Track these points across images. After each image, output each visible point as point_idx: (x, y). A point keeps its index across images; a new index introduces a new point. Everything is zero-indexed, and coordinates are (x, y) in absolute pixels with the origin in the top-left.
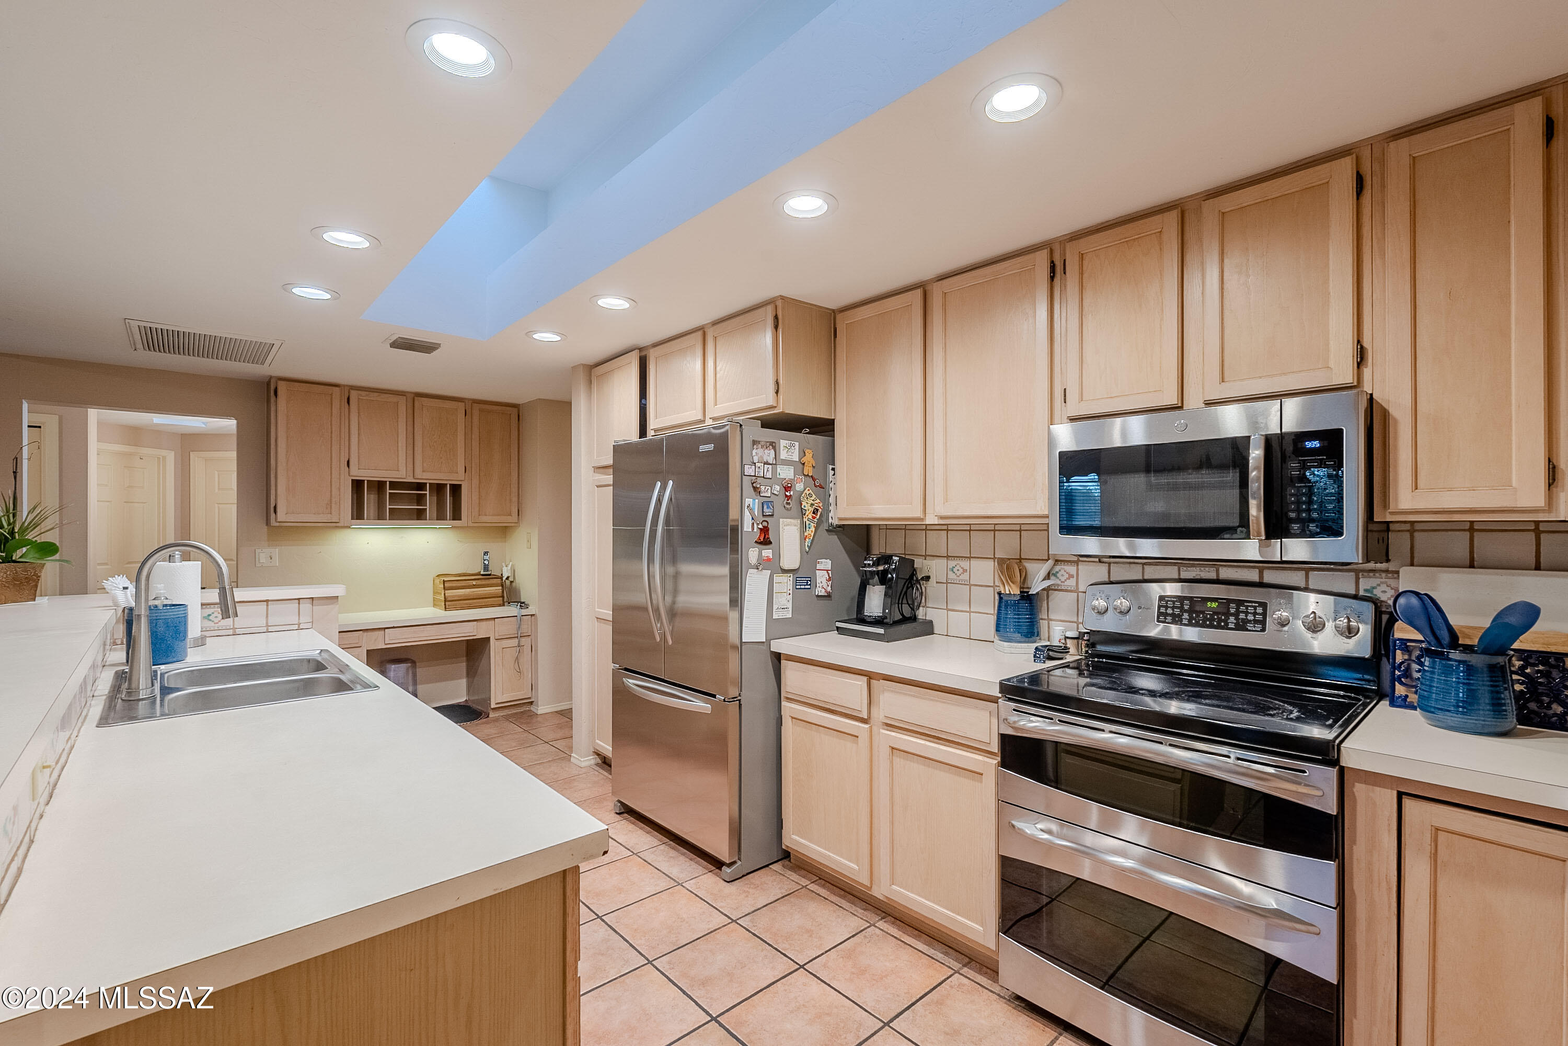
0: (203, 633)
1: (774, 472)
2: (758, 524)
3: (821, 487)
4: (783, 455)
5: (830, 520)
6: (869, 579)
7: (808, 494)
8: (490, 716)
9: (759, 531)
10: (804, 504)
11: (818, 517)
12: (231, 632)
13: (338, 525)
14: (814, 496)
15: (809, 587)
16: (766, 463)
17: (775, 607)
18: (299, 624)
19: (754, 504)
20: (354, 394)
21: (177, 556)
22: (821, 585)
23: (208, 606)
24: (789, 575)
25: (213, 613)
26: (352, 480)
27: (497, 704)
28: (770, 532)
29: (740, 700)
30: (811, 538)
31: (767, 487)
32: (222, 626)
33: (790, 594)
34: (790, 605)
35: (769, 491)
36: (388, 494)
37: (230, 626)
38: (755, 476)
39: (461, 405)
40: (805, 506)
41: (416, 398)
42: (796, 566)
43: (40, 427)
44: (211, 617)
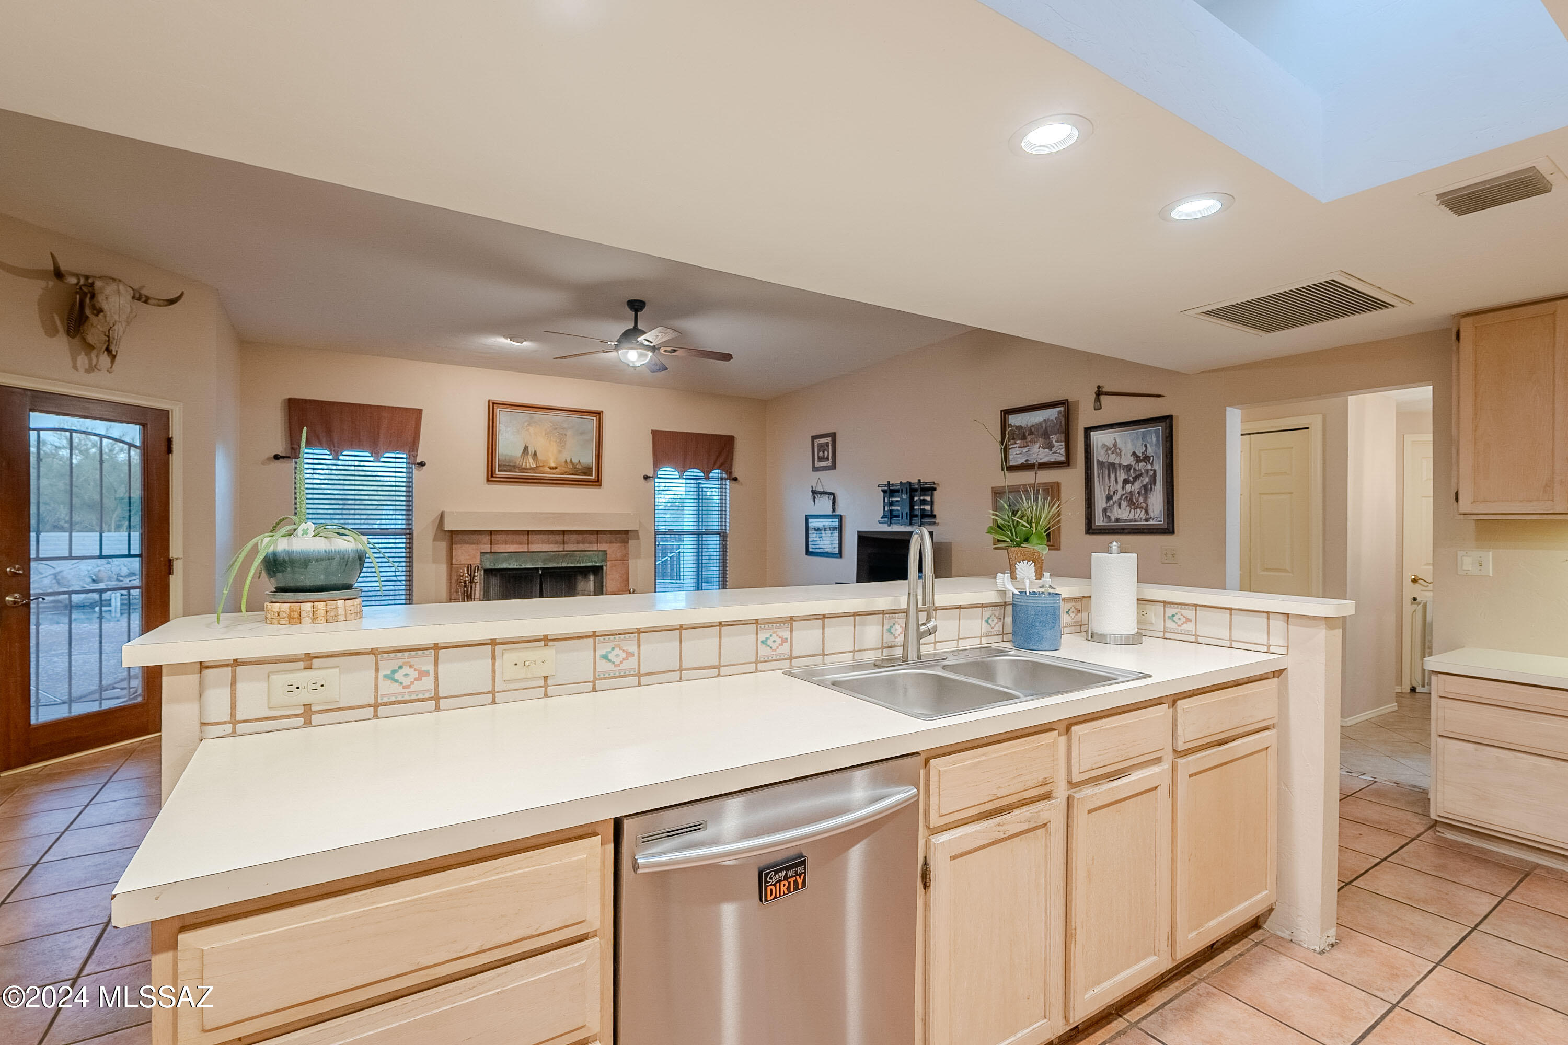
0: (1140, 631)
18: (1269, 646)
21: (1114, 547)
23: (1172, 606)
25: (1176, 614)
32: (1185, 630)
37: (1192, 631)
43: (1307, 428)
44: (1174, 618)
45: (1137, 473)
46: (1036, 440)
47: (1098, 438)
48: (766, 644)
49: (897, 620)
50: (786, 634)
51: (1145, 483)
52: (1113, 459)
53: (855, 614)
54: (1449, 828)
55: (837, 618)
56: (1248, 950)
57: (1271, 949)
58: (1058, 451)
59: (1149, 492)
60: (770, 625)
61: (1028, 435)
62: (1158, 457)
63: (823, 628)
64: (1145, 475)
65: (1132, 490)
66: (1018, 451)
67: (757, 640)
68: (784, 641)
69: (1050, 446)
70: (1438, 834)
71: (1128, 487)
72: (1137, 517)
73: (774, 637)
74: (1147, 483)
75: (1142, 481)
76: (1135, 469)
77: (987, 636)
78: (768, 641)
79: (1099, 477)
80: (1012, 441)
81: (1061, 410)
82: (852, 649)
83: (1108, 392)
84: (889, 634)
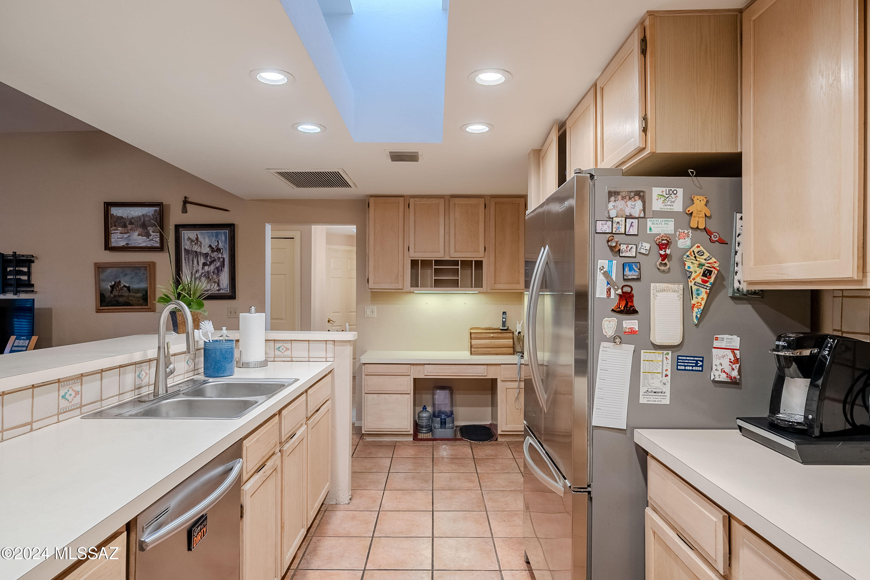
0: (267, 359)
1: (642, 227)
2: (616, 290)
3: (721, 242)
4: (657, 205)
5: (736, 285)
6: (784, 367)
7: (696, 251)
8: (498, 440)
9: (618, 297)
10: (688, 264)
11: (712, 280)
12: (290, 359)
13: (403, 291)
14: (707, 255)
15: (700, 369)
16: (631, 217)
17: (642, 390)
18: (326, 358)
19: (610, 266)
20: (412, 201)
21: (253, 310)
22: (720, 368)
23: (279, 342)
24: (665, 352)
25: (281, 346)
26: (411, 260)
27: (502, 431)
28: (635, 299)
29: (589, 493)
30: (702, 307)
31: (630, 246)
32: (286, 355)
33: (666, 376)
34: (667, 389)
35: (634, 250)
36: (433, 269)
37: (289, 355)
38: (612, 233)
39: (482, 201)
40: (689, 267)
41: (450, 199)
42: (676, 340)
43: (293, 238)
44: (280, 349)
45: (212, 259)
46: (135, 229)
47: (186, 234)
48: (65, 398)
49: (143, 367)
50: (78, 388)
51: (217, 266)
52: (196, 248)
53: (121, 366)
54: (368, 436)
55: (110, 371)
56: (323, 515)
57: (331, 510)
58: (154, 239)
59: (220, 272)
60: (68, 382)
61: (129, 224)
62: (226, 249)
63: (101, 380)
64: (217, 261)
65: (209, 270)
66: (120, 236)
67: (59, 395)
68: (77, 393)
69: (148, 235)
70: (364, 440)
71: (206, 268)
72: (212, 288)
73: (71, 392)
74: (219, 266)
75: (216, 265)
76: (211, 256)
77: (187, 373)
78: (67, 395)
79: (185, 260)
80: (114, 228)
81: (157, 210)
82: (118, 393)
83: (192, 202)
84: (138, 378)
